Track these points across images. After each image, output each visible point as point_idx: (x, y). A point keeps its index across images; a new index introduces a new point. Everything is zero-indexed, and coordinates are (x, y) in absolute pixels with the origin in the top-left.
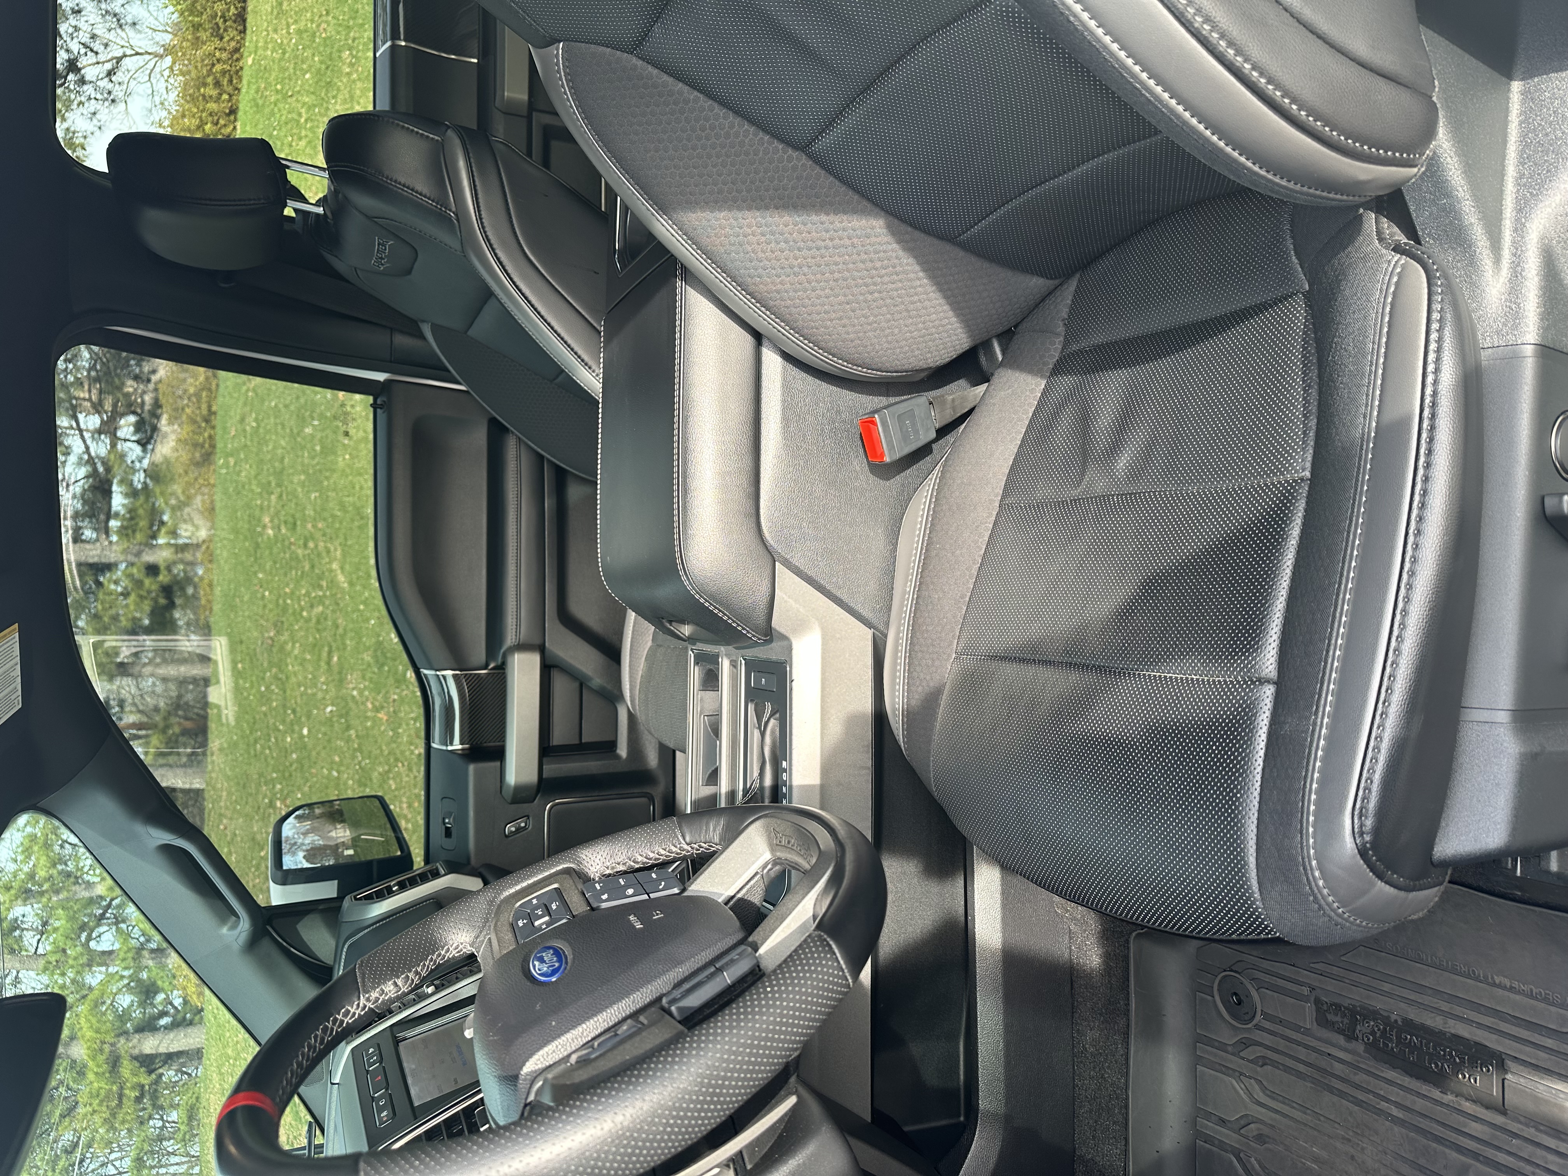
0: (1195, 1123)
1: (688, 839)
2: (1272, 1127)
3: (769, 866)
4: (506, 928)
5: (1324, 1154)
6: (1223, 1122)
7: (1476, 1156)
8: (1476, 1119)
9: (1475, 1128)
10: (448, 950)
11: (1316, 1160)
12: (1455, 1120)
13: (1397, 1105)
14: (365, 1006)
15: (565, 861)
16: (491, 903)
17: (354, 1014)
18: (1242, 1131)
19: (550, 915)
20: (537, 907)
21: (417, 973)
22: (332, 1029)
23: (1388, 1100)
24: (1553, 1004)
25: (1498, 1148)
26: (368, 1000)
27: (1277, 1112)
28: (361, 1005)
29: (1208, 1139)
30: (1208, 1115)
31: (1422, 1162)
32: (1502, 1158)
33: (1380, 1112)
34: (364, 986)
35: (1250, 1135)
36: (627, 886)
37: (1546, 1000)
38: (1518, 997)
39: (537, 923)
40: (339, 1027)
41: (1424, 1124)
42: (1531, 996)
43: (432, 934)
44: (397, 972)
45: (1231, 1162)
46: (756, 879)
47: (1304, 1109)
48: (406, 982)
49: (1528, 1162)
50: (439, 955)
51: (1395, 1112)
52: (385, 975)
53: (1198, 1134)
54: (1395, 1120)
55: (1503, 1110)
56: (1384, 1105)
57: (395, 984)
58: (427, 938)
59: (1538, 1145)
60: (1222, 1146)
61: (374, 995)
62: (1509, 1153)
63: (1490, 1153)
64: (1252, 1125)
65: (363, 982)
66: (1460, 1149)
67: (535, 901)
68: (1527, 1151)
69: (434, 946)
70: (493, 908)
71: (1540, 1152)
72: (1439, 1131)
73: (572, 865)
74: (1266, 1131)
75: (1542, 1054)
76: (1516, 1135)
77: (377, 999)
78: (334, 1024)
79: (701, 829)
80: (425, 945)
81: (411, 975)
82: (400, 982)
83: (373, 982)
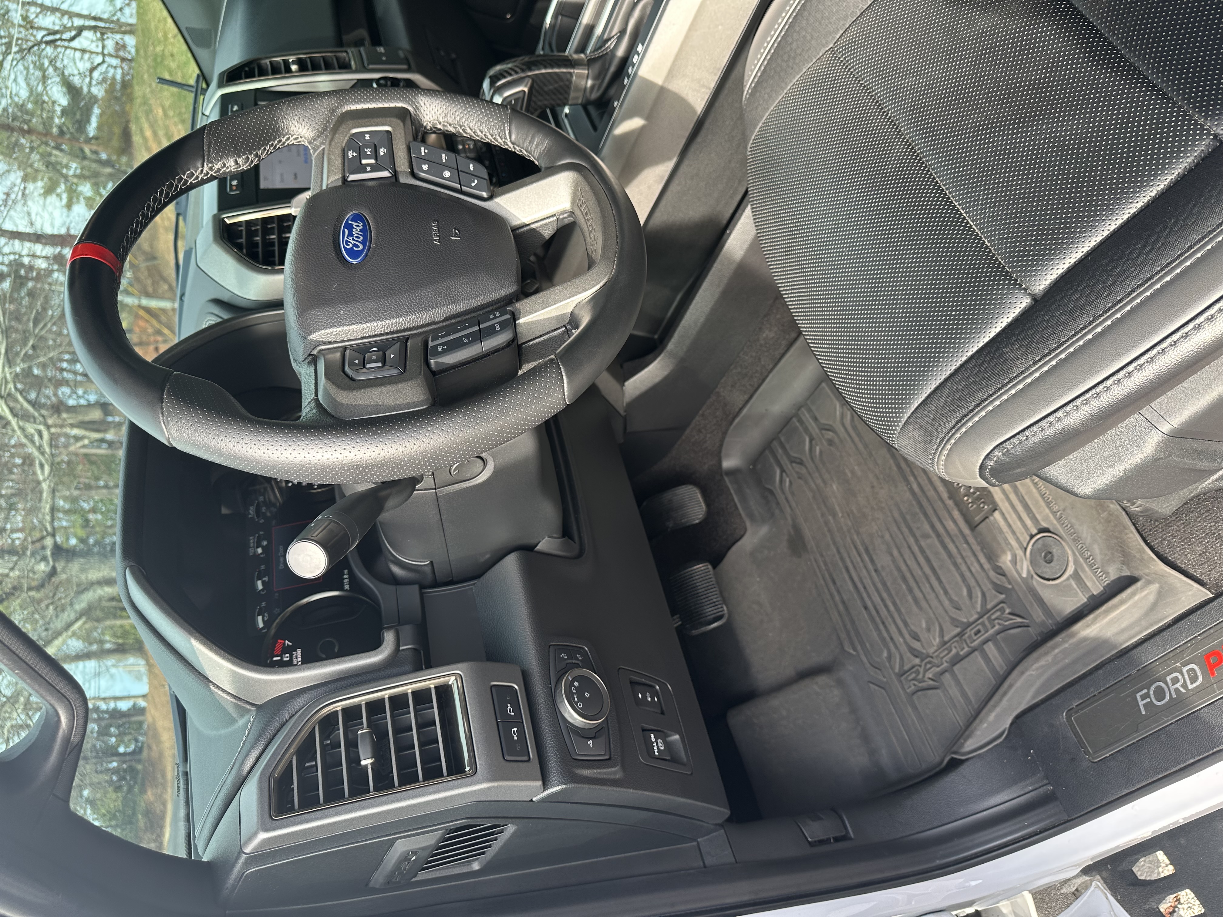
0: (799, 409)
1: (513, 138)
2: (841, 441)
3: (565, 215)
4: (338, 152)
5: (859, 473)
6: (815, 419)
7: (938, 535)
8: (955, 522)
9: (950, 525)
10: (288, 139)
11: (853, 472)
12: (943, 513)
13: (919, 485)
14: (208, 173)
15: (404, 100)
16: (333, 111)
17: (198, 177)
18: (824, 432)
19: (376, 159)
20: (367, 145)
21: (257, 155)
22: (177, 186)
23: (916, 478)
24: (1049, 508)
25: (953, 542)
26: (211, 169)
27: (850, 436)
28: (204, 171)
29: (801, 421)
30: (810, 410)
31: (908, 517)
32: (951, 546)
33: (906, 480)
34: (209, 155)
35: (826, 437)
36: (446, 167)
37: (1048, 504)
38: (1034, 490)
39: (364, 162)
40: (183, 185)
41: (925, 503)
42: (1042, 496)
43: (276, 122)
44: (239, 151)
45: (804, 441)
46: (551, 219)
47: (866, 446)
48: (246, 163)
49: (963, 558)
50: (280, 141)
51: (915, 486)
52: (229, 151)
53: (796, 415)
54: (911, 490)
55: (973, 527)
56: (911, 479)
57: (236, 162)
58: (271, 124)
59: (975, 556)
60: (806, 430)
61: (217, 166)
62: (957, 547)
63: (947, 540)
64: (831, 433)
65: (209, 151)
66: (933, 527)
67: (367, 137)
68: (967, 554)
69: (276, 133)
70: (334, 119)
71: (973, 559)
72: (930, 512)
73: (410, 108)
74: (836, 440)
75: (1019, 523)
76: (968, 543)
77: (219, 170)
78: (179, 182)
79: (527, 137)
80: (268, 130)
81: (251, 157)
82: (240, 161)
83: (217, 154)
